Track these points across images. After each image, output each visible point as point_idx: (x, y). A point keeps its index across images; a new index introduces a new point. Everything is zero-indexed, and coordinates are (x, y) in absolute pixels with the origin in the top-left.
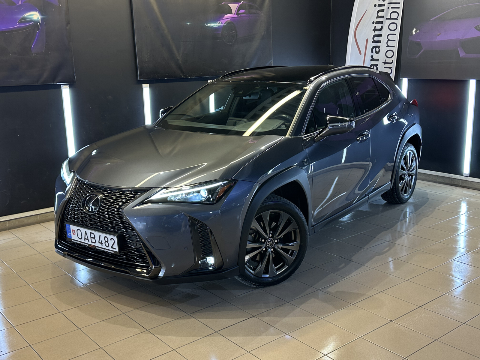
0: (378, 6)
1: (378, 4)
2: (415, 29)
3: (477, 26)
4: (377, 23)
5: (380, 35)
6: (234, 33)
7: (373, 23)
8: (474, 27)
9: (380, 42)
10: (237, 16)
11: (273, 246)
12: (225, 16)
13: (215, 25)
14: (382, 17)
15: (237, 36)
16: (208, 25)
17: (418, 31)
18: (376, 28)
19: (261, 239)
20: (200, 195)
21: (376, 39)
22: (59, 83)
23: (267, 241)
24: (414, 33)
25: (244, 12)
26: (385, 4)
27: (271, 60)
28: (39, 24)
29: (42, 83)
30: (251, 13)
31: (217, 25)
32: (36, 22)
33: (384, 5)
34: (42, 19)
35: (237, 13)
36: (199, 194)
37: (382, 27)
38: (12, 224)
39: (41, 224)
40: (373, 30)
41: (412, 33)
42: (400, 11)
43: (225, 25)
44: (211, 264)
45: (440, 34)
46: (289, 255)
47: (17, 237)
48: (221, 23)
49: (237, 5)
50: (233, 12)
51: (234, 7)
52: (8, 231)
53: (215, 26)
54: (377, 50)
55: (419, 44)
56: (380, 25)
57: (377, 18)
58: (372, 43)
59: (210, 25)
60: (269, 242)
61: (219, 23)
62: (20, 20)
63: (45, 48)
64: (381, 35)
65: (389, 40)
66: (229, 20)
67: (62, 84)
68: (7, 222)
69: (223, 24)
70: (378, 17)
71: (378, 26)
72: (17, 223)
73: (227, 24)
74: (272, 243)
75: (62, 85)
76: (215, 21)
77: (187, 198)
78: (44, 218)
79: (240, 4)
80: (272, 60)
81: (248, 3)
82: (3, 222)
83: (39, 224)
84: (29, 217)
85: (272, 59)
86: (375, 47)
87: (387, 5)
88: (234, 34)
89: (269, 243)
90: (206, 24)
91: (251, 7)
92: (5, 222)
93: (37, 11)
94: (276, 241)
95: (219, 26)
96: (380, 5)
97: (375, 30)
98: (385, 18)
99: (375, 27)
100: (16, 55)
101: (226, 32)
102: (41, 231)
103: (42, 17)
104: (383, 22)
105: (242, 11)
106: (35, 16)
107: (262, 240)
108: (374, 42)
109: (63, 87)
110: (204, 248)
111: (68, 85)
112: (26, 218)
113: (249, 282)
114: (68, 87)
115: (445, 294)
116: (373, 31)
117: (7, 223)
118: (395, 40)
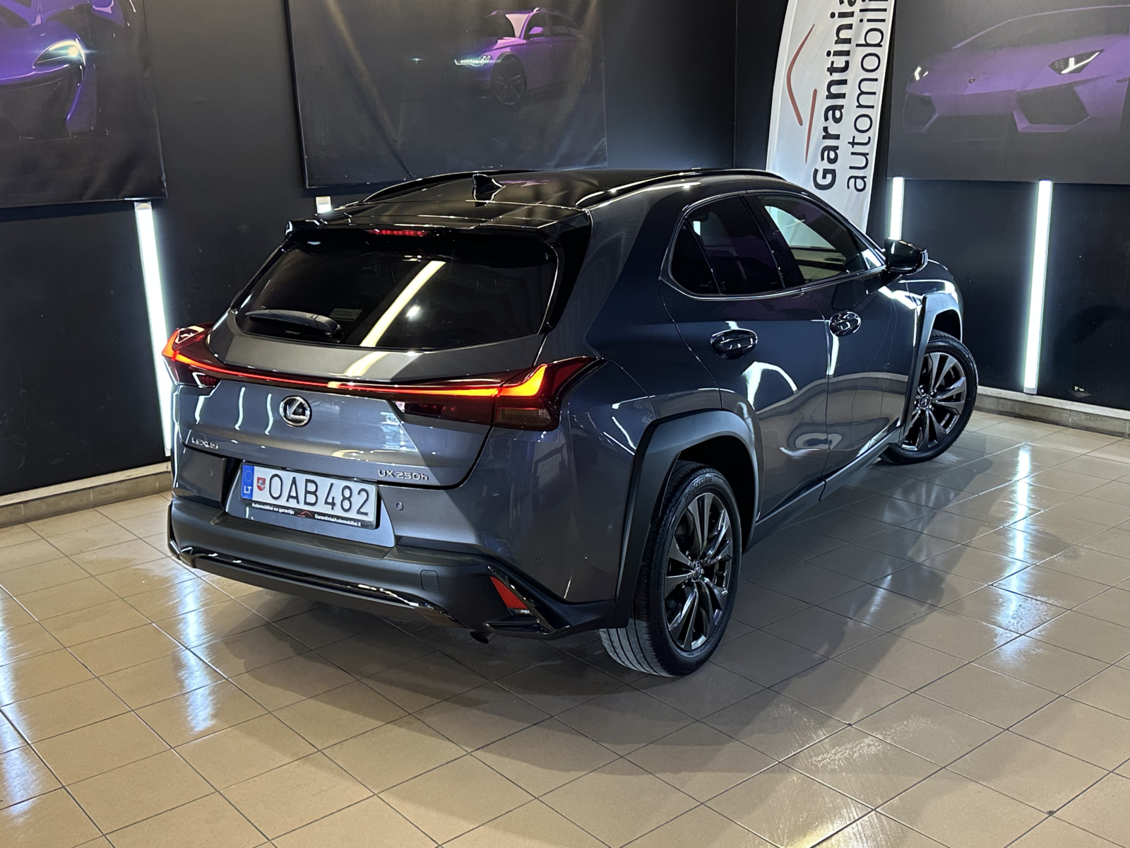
0: (839, 17)
1: (839, 13)
2: (919, 69)
3: (1054, 63)
4: (838, 53)
5: (844, 82)
6: (519, 78)
7: (829, 54)
8: (1049, 64)
9: (843, 96)
10: (525, 42)
12: (499, 41)
13: (477, 62)
14: (848, 41)
15: (526, 84)
16: (462, 61)
17: (927, 73)
18: (834, 66)
21: (834, 90)
22: (129, 199)
24: (917, 78)
25: (542, 31)
26: (853, 12)
27: (603, 140)
28: (81, 67)
29: (91, 199)
30: (556, 35)
31: (481, 62)
32: (75, 64)
33: (852, 14)
34: (88, 56)
35: (527, 35)
37: (847, 63)
38: (32, 510)
39: (96, 508)
40: (828, 70)
41: (914, 77)
42: (887, 28)
43: (499, 61)
45: (974, 80)
47: (43, 538)
48: (489, 57)
49: (527, 15)
50: (517, 33)
51: (518, 20)
52: (23, 525)
53: (476, 64)
54: (838, 114)
55: (928, 102)
56: (844, 58)
57: (836, 42)
58: (827, 98)
59: (464, 62)
61: (485, 57)
62: (37, 61)
63: (95, 120)
64: (846, 80)
65: (862, 93)
66: (508, 50)
67: (137, 201)
68: (22, 505)
69: (493, 59)
70: (840, 41)
71: (840, 62)
72: (44, 508)
73: (503, 60)
75: (135, 203)
76: (478, 53)
78: (103, 496)
79: (531, 14)
80: (606, 139)
81: (549, 12)
82: (13, 507)
83: (92, 509)
84: (70, 494)
85: (603, 137)
86: (833, 108)
87: (858, 15)
88: (519, 81)
90: (455, 61)
91: (556, 21)
92: (18, 506)
93: (77, 40)
95: (485, 64)
96: (842, 15)
97: (832, 70)
98: (854, 43)
99: (833, 63)
100: (32, 138)
101: (502, 79)
102: (97, 526)
103: (88, 52)
104: (849, 51)
105: (537, 30)
106: (73, 50)
108: (831, 96)
109: (137, 205)
111: (150, 203)
112: (62, 496)
114: (150, 207)
115: (970, 662)
116: (829, 73)
117: (21, 507)
118: (874, 93)
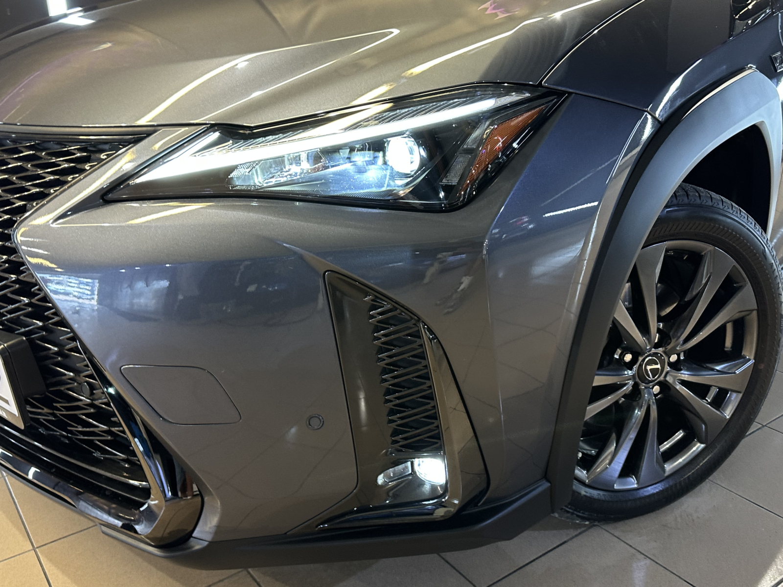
11: (662, 378)
19: (619, 351)
20: (385, 163)
23: (641, 359)
36: (381, 154)
44: (434, 488)
46: (709, 403)
60: (649, 363)
74: (658, 366)
77: (324, 177)
89: (649, 368)
94: (674, 358)
107: (622, 355)
110: (402, 418)
113: (568, 512)
